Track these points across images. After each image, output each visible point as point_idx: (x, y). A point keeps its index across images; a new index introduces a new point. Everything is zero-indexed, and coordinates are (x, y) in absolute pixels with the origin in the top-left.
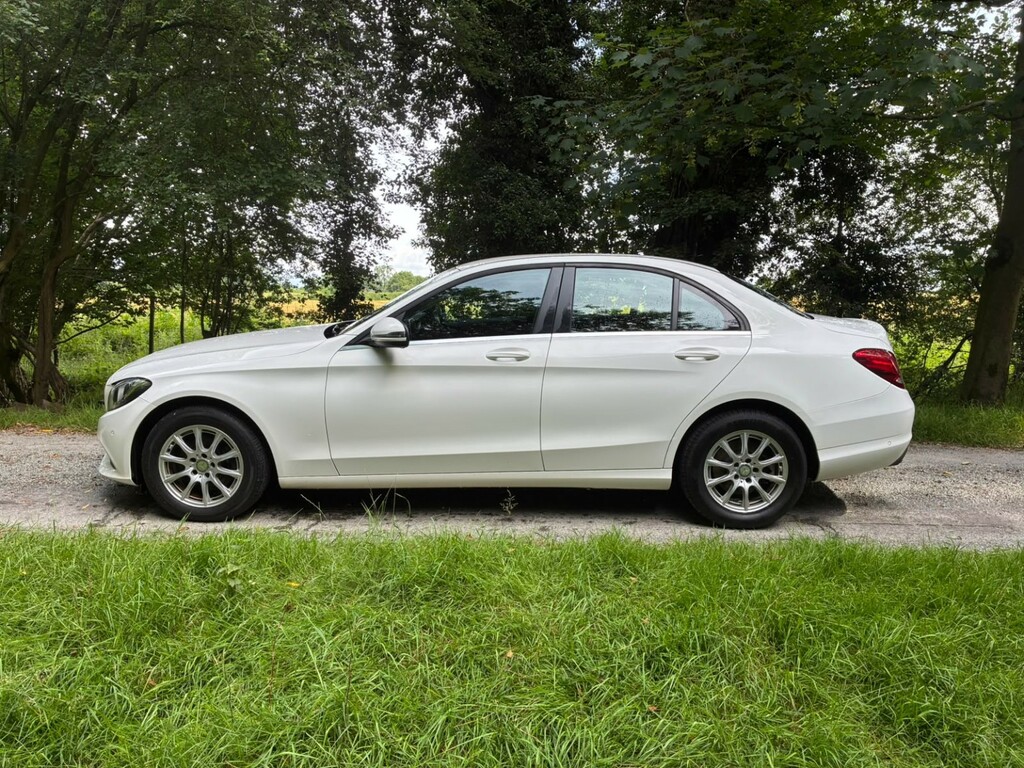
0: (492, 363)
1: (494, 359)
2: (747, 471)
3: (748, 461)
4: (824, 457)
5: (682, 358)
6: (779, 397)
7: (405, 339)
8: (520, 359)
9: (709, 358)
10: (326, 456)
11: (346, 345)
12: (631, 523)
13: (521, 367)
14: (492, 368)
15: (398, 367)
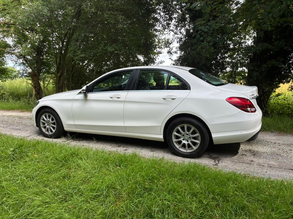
0: (111, 99)
1: (111, 98)
2: (187, 138)
3: (187, 134)
4: (214, 136)
5: (164, 99)
6: (197, 114)
7: (85, 91)
8: (118, 98)
9: (173, 99)
10: (73, 123)
11: (79, 93)
12: (152, 151)
13: (118, 101)
14: (111, 101)
15: (88, 99)
